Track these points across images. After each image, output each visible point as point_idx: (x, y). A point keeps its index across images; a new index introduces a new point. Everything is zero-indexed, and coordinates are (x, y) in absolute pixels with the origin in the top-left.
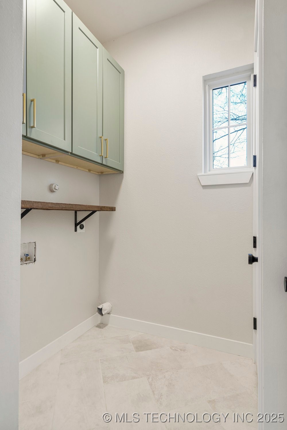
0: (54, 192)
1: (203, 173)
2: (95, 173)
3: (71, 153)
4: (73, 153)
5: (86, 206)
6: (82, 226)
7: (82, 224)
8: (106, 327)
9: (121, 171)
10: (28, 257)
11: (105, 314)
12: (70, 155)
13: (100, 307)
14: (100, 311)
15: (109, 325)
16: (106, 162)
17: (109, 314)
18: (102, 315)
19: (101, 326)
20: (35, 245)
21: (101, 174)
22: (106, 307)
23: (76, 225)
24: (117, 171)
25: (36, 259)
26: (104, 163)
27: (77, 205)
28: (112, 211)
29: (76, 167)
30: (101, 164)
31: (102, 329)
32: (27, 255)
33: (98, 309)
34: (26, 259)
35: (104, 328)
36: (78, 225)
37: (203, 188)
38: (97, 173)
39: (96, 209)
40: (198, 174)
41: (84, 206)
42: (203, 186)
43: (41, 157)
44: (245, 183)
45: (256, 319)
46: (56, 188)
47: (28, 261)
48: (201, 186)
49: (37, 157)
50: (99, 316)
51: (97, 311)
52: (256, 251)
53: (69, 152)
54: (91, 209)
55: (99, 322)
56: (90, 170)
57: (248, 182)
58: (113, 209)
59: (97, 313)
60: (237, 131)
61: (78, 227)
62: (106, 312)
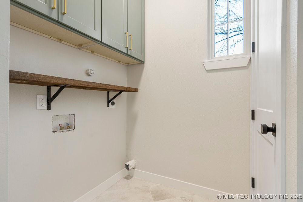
0: (90, 75)
1: (207, 60)
2: (123, 63)
3: (101, 42)
4: (102, 41)
5: (114, 86)
6: (113, 103)
7: (112, 101)
8: (132, 179)
9: (142, 61)
10: (69, 126)
11: (131, 169)
12: (100, 44)
13: (127, 164)
14: (127, 166)
15: (134, 177)
16: (131, 53)
17: (134, 168)
18: (128, 169)
19: (128, 177)
20: (74, 117)
21: (128, 65)
22: (131, 164)
23: (109, 102)
24: (140, 61)
25: (75, 128)
26: (129, 53)
27: (107, 84)
28: (136, 91)
29: (108, 58)
30: (127, 54)
31: (128, 180)
32: (68, 124)
33: (126, 165)
34: (67, 128)
35: (131, 179)
36: (110, 101)
37: (207, 72)
38: (125, 64)
39: (123, 89)
40: (203, 61)
41: (113, 86)
42: (207, 71)
43: (78, 47)
44: (243, 67)
45: (254, 179)
46: (91, 72)
47: (68, 129)
48: (206, 71)
49: (76, 47)
50: (127, 170)
51: (125, 167)
52: (254, 122)
53: (100, 41)
54: (118, 89)
55: (127, 174)
56: (119, 61)
57: (246, 65)
58: (136, 90)
59: (125, 168)
60: (225, 39)
61: (110, 103)
62: (131, 167)
